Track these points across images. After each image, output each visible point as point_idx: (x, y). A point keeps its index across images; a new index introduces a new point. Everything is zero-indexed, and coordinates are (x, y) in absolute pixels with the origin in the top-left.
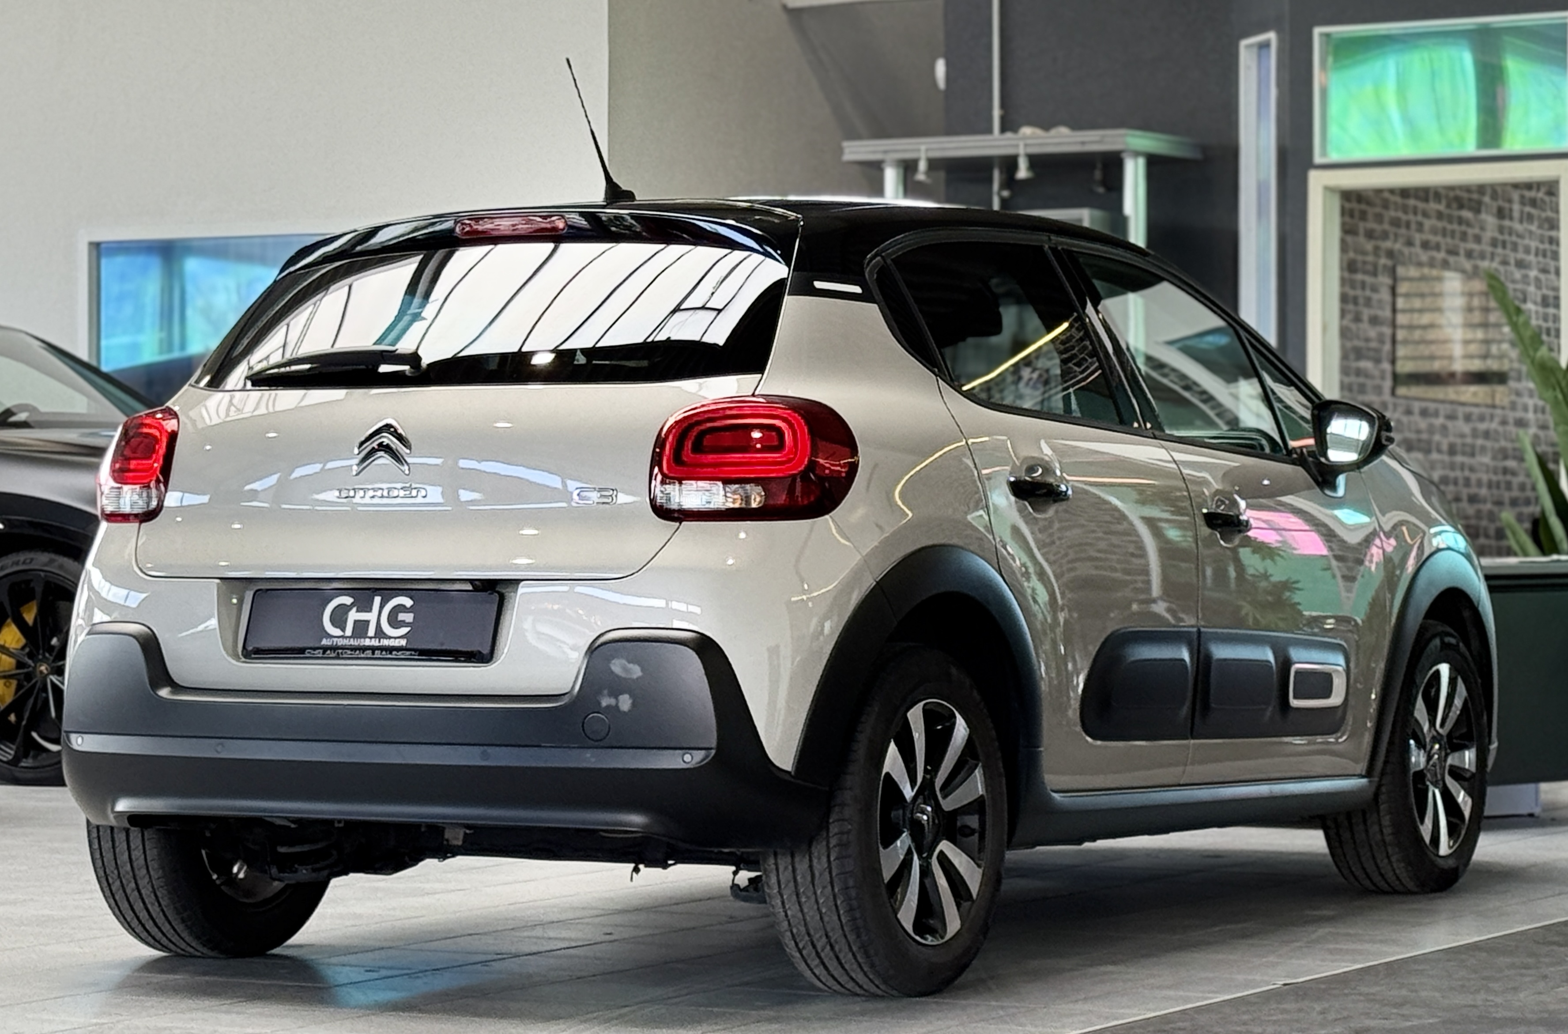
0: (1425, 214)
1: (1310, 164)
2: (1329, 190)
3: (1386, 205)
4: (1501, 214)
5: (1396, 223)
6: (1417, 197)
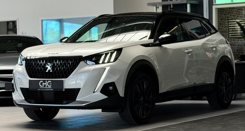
5: (229, 13)
6: (232, 9)
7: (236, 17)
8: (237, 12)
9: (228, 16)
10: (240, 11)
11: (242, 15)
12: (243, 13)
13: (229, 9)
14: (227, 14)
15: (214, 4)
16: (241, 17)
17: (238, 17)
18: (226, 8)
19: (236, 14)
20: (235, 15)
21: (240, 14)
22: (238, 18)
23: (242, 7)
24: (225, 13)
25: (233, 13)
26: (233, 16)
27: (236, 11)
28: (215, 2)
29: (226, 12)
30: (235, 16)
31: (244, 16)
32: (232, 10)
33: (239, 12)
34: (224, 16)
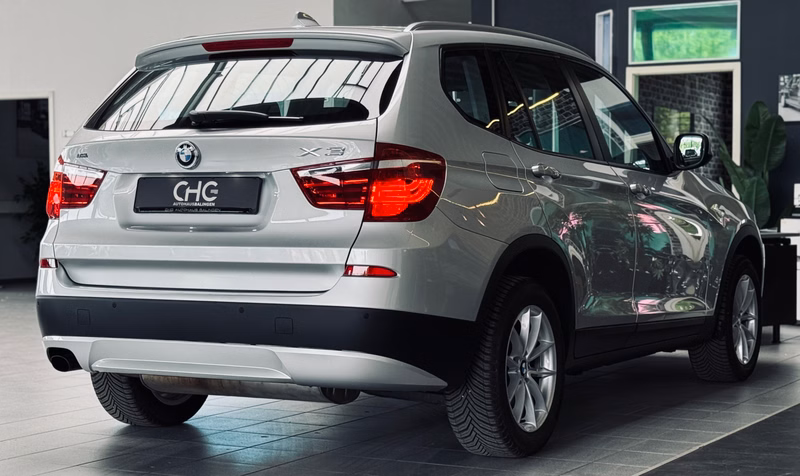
0: (665, 86)
1: (626, 64)
3: (651, 82)
4: (692, 86)
7: (670, 103)
8: (673, 88)
10: (680, 86)
11: (683, 96)
12: (685, 91)
15: (630, 63)
16: (680, 102)
17: (674, 101)
18: (649, 76)
19: (671, 93)
20: (667, 96)
21: (679, 95)
22: (674, 104)
23: (684, 76)
25: (663, 91)
26: (664, 98)
28: (633, 59)
29: (648, 88)
30: (669, 99)
31: (687, 100)
32: (663, 82)
33: (678, 89)
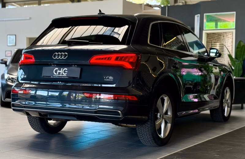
0: (215, 36)
1: (203, 30)
2: (205, 33)
3: (211, 35)
5: (212, 37)
7: (217, 41)
9: (211, 40)
13: (212, 34)
14: (211, 39)
15: (204, 29)
18: (210, 33)
20: (216, 39)
21: (219, 39)
24: (209, 37)
25: (215, 38)
26: (215, 40)
27: (217, 36)
28: (205, 28)
34: (209, 40)
